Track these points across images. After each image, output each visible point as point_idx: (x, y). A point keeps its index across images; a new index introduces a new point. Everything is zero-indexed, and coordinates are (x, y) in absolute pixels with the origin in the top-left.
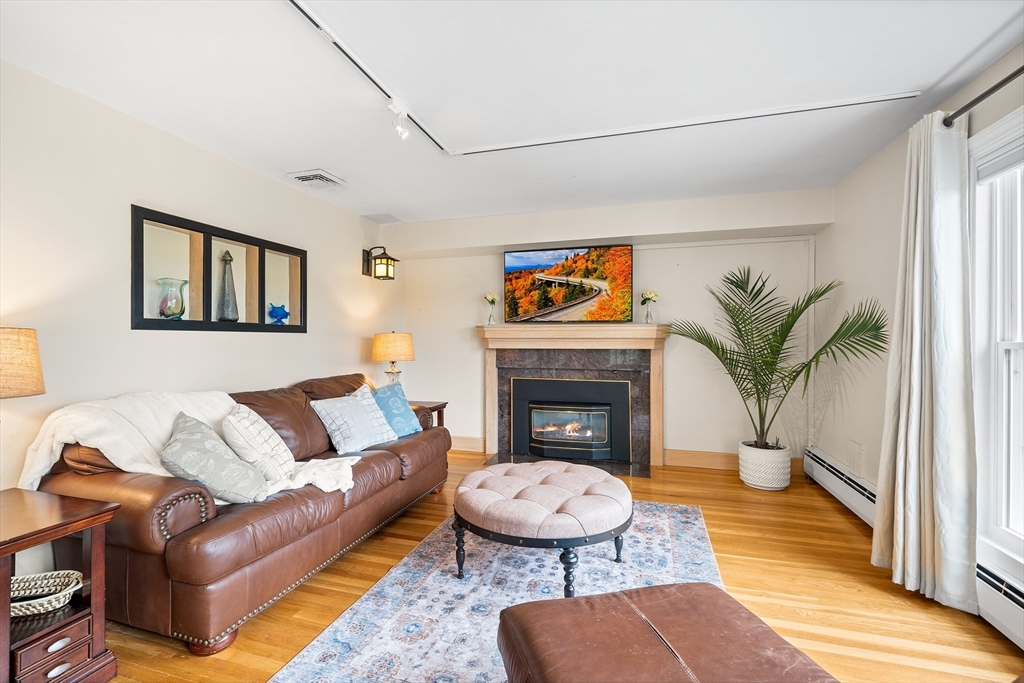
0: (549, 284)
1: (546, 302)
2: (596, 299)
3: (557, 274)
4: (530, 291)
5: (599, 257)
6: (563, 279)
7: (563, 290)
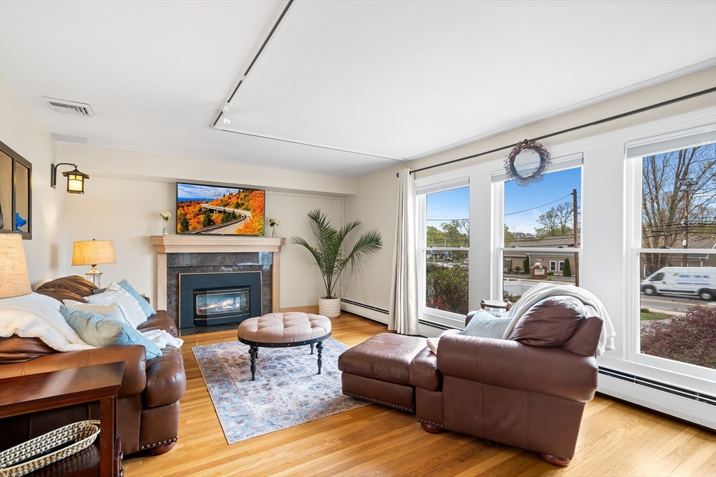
0: (212, 211)
1: (209, 223)
2: (243, 222)
3: (217, 205)
4: (198, 215)
5: (245, 196)
6: (222, 208)
7: (222, 215)
